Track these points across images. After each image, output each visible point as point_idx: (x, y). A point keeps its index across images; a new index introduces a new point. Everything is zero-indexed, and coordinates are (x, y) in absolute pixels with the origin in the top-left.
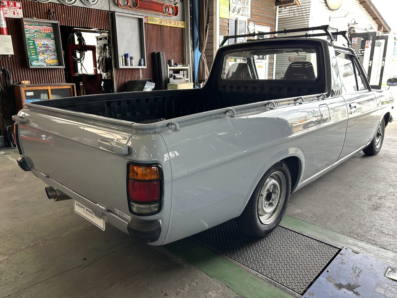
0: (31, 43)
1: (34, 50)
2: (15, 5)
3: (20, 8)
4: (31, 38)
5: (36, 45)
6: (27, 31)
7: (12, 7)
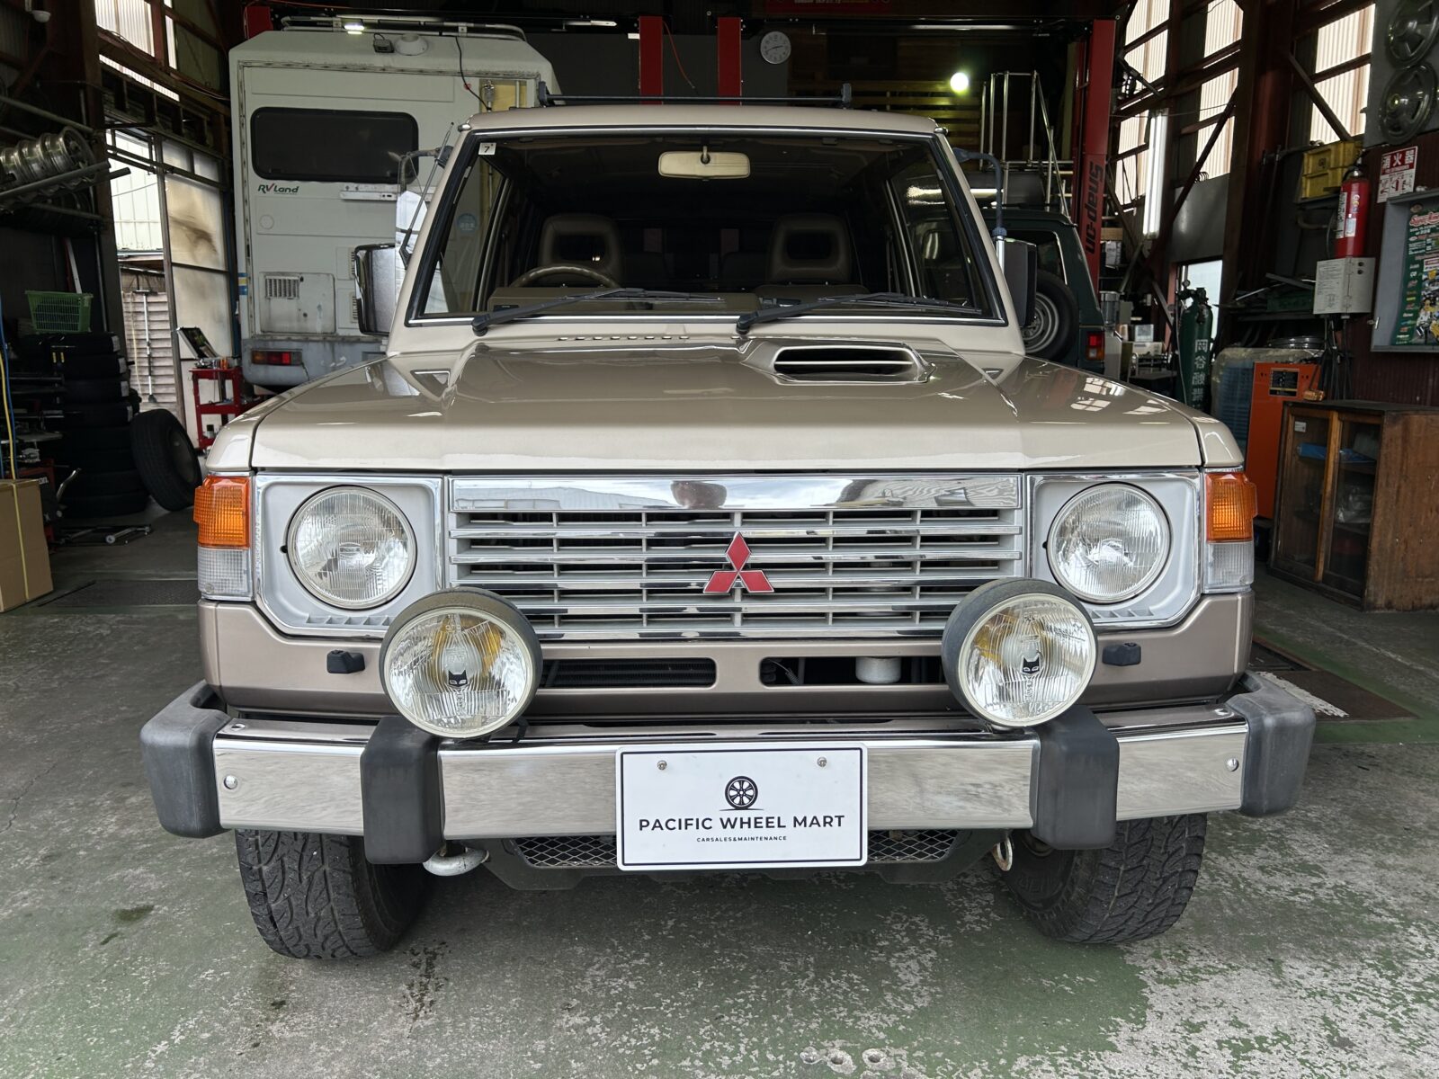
0: (1414, 270)
1: (1414, 292)
2: (1402, 161)
3: (1411, 166)
4: (1418, 255)
5: (1424, 277)
6: (1413, 234)
7: (1397, 169)
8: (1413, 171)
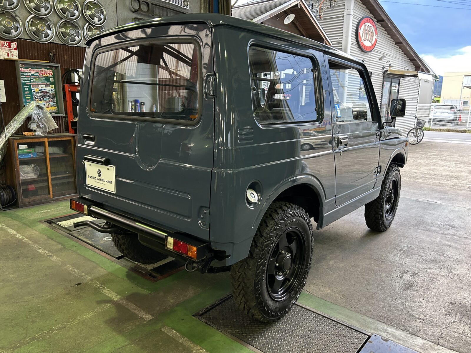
0: (27, 88)
1: (29, 96)
2: (9, 46)
3: (15, 49)
4: (27, 82)
5: (33, 91)
6: (23, 75)
7: (6, 48)
8: (17, 51)
